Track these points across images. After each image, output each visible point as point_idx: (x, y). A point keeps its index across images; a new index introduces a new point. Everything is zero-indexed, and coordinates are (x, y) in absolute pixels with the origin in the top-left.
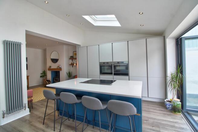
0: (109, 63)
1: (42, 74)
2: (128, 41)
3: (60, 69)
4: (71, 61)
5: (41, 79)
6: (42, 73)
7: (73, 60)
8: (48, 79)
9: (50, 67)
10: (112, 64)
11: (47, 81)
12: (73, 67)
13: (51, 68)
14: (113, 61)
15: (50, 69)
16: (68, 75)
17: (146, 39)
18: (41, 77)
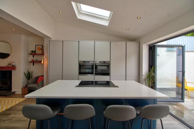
0: (90, 62)
2: (110, 42)
3: (14, 67)
4: (31, 58)
7: (35, 56)
10: (93, 64)
14: (94, 60)
16: (27, 75)
17: (126, 42)
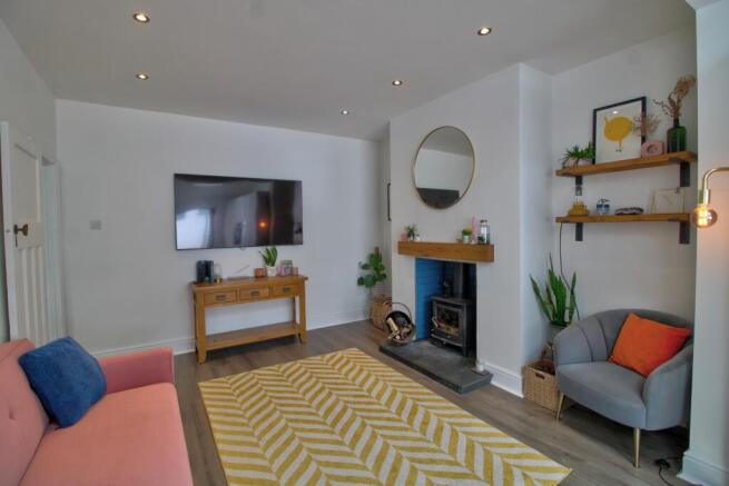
1: (365, 267)
3: (485, 250)
5: (360, 295)
6: (364, 261)
7: (588, 180)
8: (395, 308)
9: (411, 233)
11: (394, 315)
12: (579, 237)
13: (418, 239)
15: (408, 245)
18: (361, 282)
